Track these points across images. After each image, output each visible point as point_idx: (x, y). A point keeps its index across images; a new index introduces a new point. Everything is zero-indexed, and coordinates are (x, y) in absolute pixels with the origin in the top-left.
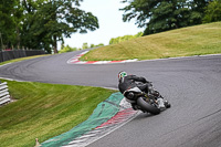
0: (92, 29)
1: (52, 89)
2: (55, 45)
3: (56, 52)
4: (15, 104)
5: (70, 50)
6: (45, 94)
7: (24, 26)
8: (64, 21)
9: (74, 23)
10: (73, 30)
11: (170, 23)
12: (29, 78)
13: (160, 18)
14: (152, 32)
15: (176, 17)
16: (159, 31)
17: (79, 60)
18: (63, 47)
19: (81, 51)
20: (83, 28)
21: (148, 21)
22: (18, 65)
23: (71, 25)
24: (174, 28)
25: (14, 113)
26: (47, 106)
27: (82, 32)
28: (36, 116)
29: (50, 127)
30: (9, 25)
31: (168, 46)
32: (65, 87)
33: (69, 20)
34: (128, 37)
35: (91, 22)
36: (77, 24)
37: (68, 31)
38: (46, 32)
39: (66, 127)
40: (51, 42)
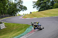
0: (25, 10)
1: (15, 25)
2: (16, 14)
3: (16, 16)
4: (6, 29)
5: (20, 15)
6: (14, 26)
7: (8, 9)
8: (18, 8)
9: (21, 9)
10: (21, 10)
11: (45, 9)
12: (10, 22)
13: (42, 7)
14: (40, 11)
15: (46, 7)
16: (42, 10)
17: (22, 18)
18: (18, 14)
19: (23, 15)
20: (23, 10)
21: (39, 8)
22: (7, 19)
23: (20, 9)
24: (46, 10)
25: (6, 31)
26: (14, 29)
27: (23, 11)
28: (11, 31)
29: (15, 34)
30: (5, 9)
31: (44, 14)
32: (19, 24)
33: (20, 8)
34: (34, 12)
35: (25, 8)
36: (22, 9)
37: (19, 11)
38: (14, 11)
39: (19, 34)
40: (15, 13)
